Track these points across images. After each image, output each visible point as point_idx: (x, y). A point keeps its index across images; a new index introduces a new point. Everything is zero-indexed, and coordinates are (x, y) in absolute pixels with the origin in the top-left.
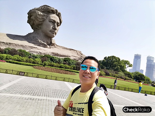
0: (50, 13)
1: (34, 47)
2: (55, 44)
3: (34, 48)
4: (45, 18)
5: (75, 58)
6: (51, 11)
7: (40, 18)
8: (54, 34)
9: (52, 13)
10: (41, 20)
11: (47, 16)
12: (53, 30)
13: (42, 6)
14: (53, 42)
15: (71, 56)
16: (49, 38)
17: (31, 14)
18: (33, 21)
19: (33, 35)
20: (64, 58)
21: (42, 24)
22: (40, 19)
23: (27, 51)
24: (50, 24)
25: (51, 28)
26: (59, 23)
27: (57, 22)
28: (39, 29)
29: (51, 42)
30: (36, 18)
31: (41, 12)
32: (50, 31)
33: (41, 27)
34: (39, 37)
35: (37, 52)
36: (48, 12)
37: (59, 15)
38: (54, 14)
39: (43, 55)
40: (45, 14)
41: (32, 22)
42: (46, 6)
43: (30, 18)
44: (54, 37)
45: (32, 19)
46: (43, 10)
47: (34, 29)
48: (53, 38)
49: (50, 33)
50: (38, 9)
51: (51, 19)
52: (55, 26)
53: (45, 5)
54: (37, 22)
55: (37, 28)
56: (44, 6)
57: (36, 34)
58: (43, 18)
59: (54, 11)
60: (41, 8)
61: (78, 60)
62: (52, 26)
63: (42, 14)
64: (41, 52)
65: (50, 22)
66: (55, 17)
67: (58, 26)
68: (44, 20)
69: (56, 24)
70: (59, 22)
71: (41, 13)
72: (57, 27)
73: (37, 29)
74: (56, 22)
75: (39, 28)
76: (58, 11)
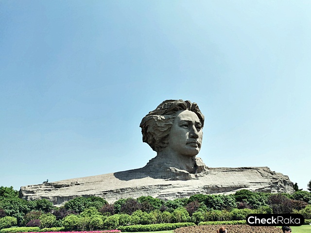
0: (177, 110)
1: (166, 185)
2: (203, 166)
3: (166, 187)
4: (171, 123)
5: (261, 187)
6: (178, 107)
7: (163, 125)
8: (196, 147)
9: (180, 109)
10: (166, 129)
11: (174, 118)
12: (192, 140)
13: (161, 105)
14: (198, 165)
15: (250, 184)
16: (189, 158)
17: (145, 124)
18: (152, 136)
19: (157, 162)
20: (233, 193)
21: (168, 135)
22: (163, 127)
23: (155, 196)
24: (184, 129)
25: (188, 138)
26: (198, 123)
27: (196, 122)
28: (166, 147)
29: (196, 166)
30: (156, 128)
31: (162, 115)
32: (187, 144)
33: (169, 141)
34: (170, 162)
35: (173, 194)
36: (173, 110)
37: (194, 108)
38: (186, 110)
39: (188, 197)
40: (170, 116)
41: (151, 138)
42: (167, 101)
43: (146, 132)
44: (197, 153)
45: (149, 132)
46: (164, 111)
47: (156, 149)
48: (197, 157)
49: (187, 147)
50: (156, 112)
51: (182, 121)
52: (194, 130)
53: (165, 100)
54: (158, 135)
55: (162, 145)
56: (164, 102)
57: (162, 158)
58: (167, 124)
59: (183, 105)
60: (159, 109)
61: (270, 188)
62: (188, 133)
63: (163, 117)
64: (181, 192)
65: (181, 126)
66: (188, 115)
67: (199, 128)
68: (170, 127)
69: (194, 126)
70: (198, 120)
71: (161, 117)
72: (198, 131)
73: (161, 147)
74: (194, 122)
75: (165, 145)
76: (192, 102)
